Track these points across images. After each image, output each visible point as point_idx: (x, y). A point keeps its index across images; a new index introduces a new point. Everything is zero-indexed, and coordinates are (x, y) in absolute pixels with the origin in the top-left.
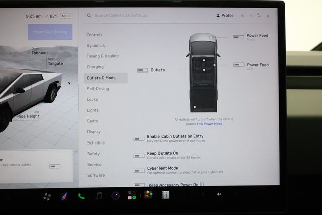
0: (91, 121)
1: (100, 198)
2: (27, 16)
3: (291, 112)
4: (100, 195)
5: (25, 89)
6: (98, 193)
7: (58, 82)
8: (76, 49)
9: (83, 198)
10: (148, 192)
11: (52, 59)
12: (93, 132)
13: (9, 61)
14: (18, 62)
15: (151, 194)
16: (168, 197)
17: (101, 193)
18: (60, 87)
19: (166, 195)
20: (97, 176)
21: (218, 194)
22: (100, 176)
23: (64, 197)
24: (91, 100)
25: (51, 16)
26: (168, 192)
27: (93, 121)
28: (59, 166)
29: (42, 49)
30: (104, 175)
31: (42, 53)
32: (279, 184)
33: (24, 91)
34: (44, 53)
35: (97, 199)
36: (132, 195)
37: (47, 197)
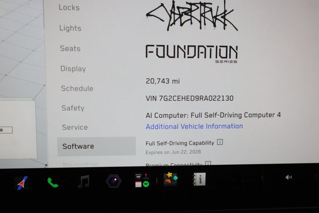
0: (67, 49)
1: (87, 185)
4: (85, 181)
6: (82, 177)
9: (56, 186)
10: (170, 175)
12: (73, 70)
15: (176, 178)
16: (204, 183)
17: (87, 176)
19: (200, 179)
20: (80, 147)
21: (287, 177)
22: (85, 147)
23: (22, 184)
24: (66, 8)
26: (204, 175)
27: (72, 49)
28: (10, 130)
30: (92, 147)
35: (80, 186)
36: (142, 180)
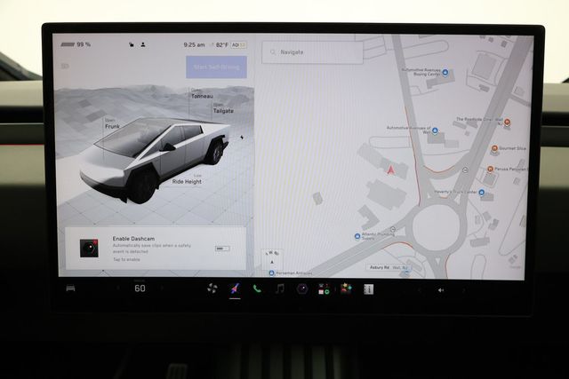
1: (282, 291)
2: (186, 44)
3: (545, 181)
4: (281, 288)
5: (176, 146)
6: (279, 285)
7: (224, 136)
8: (252, 91)
9: (259, 291)
10: (345, 285)
11: (220, 105)
13: (163, 106)
14: (175, 108)
15: (350, 288)
16: (372, 293)
17: (283, 285)
18: (227, 143)
19: (369, 289)
21: (440, 290)
23: (235, 289)
25: (218, 45)
26: (372, 286)
28: (227, 248)
29: (208, 90)
31: (205, 97)
32: (523, 279)
33: (174, 149)
34: (208, 97)
35: (277, 292)
36: (323, 289)
37: (212, 288)
